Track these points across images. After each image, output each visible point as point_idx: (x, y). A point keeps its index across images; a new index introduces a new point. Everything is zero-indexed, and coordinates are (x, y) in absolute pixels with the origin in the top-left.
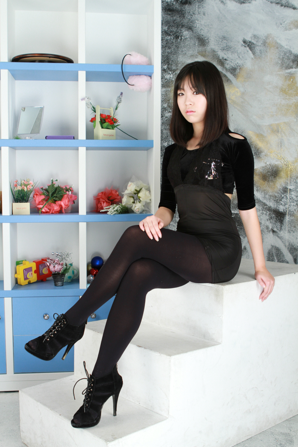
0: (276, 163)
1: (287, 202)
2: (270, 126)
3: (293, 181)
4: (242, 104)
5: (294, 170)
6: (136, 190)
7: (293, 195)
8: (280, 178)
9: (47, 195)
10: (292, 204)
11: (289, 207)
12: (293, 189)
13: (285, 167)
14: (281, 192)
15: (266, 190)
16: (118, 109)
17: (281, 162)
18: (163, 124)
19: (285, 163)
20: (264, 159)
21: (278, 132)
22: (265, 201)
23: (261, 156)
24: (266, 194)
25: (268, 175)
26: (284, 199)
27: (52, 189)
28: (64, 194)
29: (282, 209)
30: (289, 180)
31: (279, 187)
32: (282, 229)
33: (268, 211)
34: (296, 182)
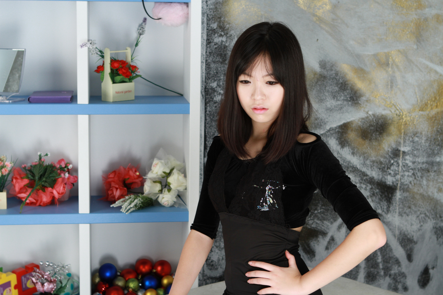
0: (384, 113)
1: (398, 171)
2: (375, 56)
3: (409, 139)
4: (332, 23)
5: (411, 123)
6: (164, 173)
7: (408, 161)
8: (389, 134)
9: (32, 178)
10: (407, 174)
11: (402, 178)
12: (408, 151)
13: (396, 118)
14: (390, 156)
15: (366, 153)
16: (140, 45)
17: (390, 110)
18: (210, 55)
19: (398, 112)
20: (365, 106)
21: (388, 65)
22: (364, 169)
23: (360, 102)
24: (366, 159)
25: (371, 130)
26: (394, 166)
27: (40, 170)
28: (57, 178)
29: (391, 182)
30: (402, 137)
31: (386, 149)
32: (389, 210)
33: (368, 185)
34: (413, 142)
